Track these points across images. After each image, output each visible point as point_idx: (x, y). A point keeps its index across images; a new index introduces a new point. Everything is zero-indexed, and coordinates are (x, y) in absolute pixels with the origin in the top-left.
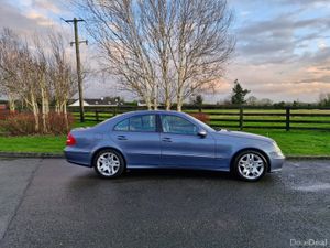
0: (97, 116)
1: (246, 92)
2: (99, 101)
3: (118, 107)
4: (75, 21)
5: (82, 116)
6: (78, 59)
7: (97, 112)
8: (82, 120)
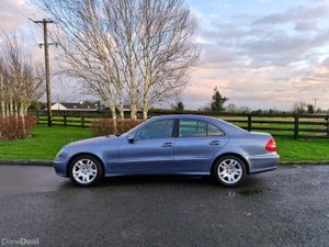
0: (65, 121)
1: (225, 99)
2: (78, 105)
3: (97, 112)
4: (45, 22)
5: (49, 120)
6: (47, 60)
7: (65, 117)
8: (50, 125)
